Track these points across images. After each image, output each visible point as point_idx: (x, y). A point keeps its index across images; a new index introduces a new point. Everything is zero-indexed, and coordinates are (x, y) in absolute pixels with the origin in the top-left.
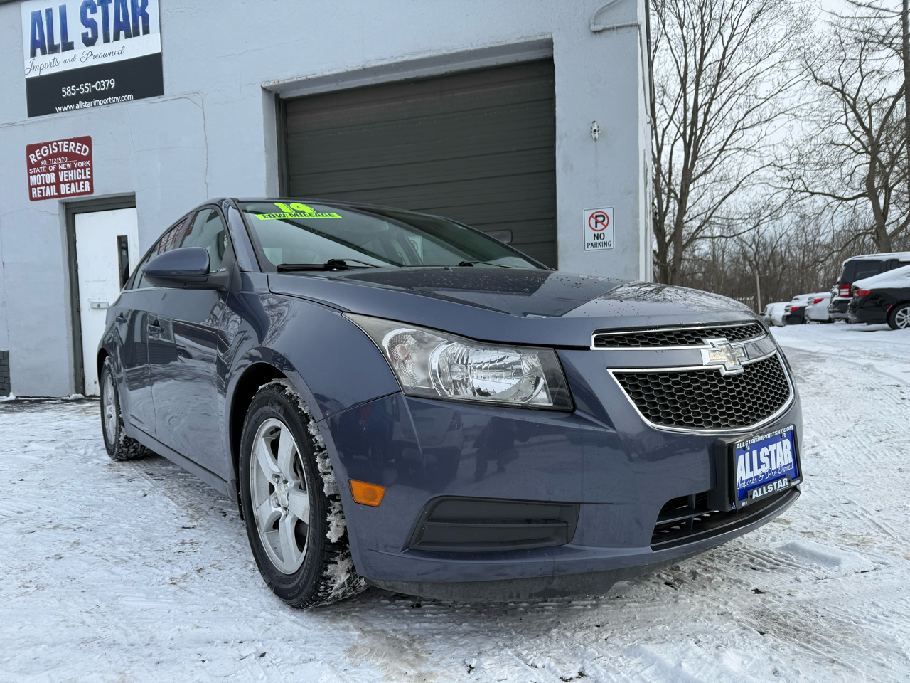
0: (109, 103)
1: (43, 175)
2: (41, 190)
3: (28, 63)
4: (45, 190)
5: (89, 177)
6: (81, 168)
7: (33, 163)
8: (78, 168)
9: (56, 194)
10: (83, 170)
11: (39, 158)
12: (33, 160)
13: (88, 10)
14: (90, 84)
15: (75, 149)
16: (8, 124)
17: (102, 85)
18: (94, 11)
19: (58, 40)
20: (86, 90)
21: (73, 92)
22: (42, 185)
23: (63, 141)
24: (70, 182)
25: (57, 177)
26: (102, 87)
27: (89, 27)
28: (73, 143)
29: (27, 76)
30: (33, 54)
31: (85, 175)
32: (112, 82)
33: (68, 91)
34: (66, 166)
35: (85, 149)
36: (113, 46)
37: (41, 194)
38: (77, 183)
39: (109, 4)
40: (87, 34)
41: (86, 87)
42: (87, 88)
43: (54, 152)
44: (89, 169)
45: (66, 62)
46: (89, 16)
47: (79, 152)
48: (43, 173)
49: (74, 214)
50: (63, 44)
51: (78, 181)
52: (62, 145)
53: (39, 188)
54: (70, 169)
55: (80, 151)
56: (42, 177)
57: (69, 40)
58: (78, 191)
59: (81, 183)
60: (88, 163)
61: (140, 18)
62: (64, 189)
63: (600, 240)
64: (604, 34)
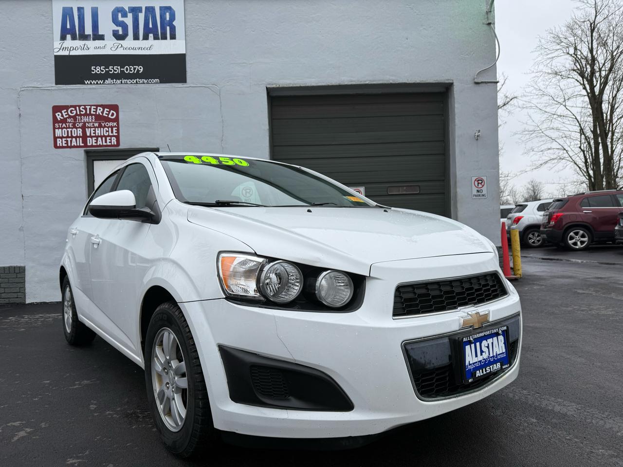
0: (137, 83)
1: (69, 130)
2: (67, 141)
3: (57, 43)
4: (71, 141)
5: (117, 134)
6: (108, 127)
7: (59, 119)
8: (105, 127)
9: (82, 144)
10: (110, 129)
11: (65, 117)
12: (59, 116)
13: (120, 15)
14: (119, 67)
15: (103, 112)
16: (33, 87)
17: (130, 69)
18: (125, 15)
19: (88, 30)
20: (116, 71)
21: (103, 71)
22: (68, 137)
23: (91, 106)
24: (97, 137)
25: (84, 132)
26: (132, 71)
27: (120, 26)
28: (102, 109)
29: (56, 54)
30: (63, 38)
31: (112, 132)
32: (141, 68)
33: (97, 70)
34: (93, 125)
35: (113, 115)
36: (141, 43)
37: (67, 143)
38: (104, 138)
39: (140, 14)
40: (118, 31)
41: (115, 69)
42: (117, 69)
43: (82, 113)
44: (116, 128)
45: (96, 48)
46: (120, 19)
47: (106, 116)
48: (69, 128)
49: (93, 160)
50: (93, 35)
51: (106, 137)
52: (90, 109)
53: (64, 139)
54: (98, 127)
55: (108, 115)
56: (68, 132)
57: (100, 33)
58: (104, 144)
59: (108, 138)
60: (115, 124)
61: (168, 28)
62: (90, 142)
63: (480, 193)
64: (481, 85)
